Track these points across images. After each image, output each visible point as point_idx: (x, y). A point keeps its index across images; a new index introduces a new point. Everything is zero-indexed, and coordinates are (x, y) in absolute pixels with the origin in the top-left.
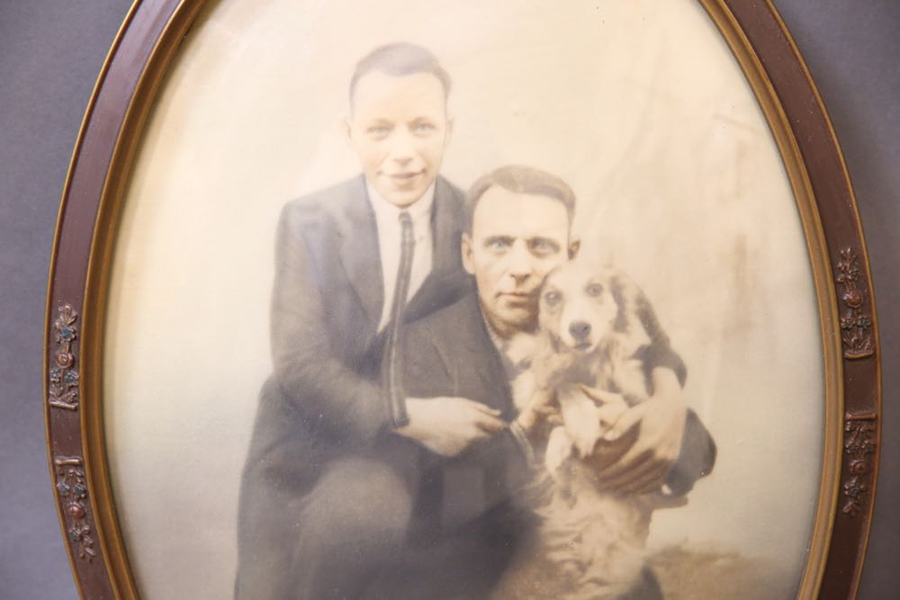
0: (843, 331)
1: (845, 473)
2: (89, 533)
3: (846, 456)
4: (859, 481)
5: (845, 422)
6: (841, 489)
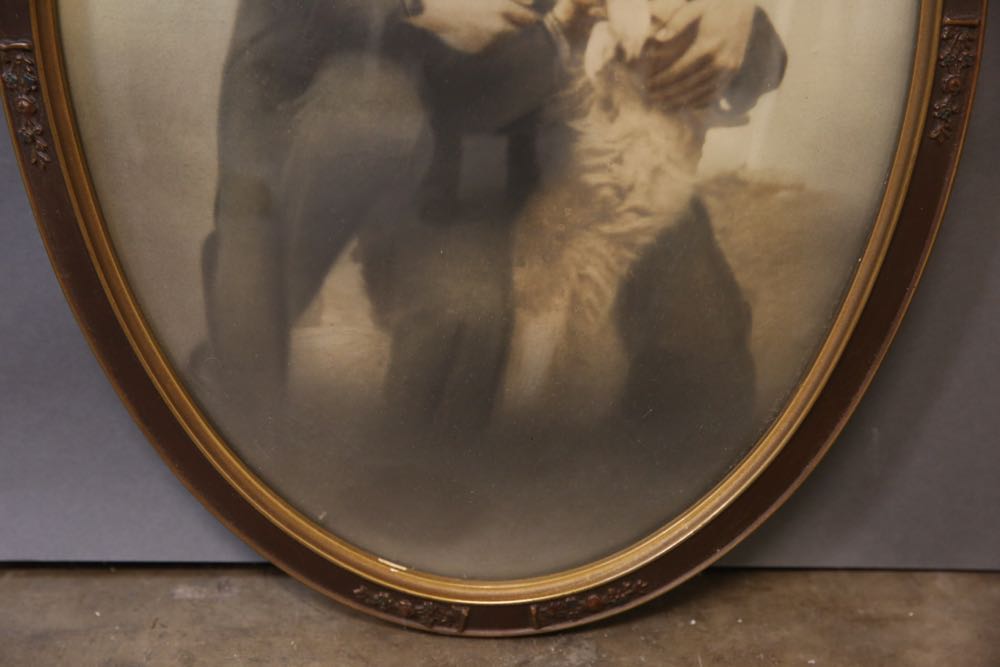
1: (937, 90)
2: (42, 134)
3: (941, 68)
4: (952, 102)
5: (942, 26)
6: (931, 108)
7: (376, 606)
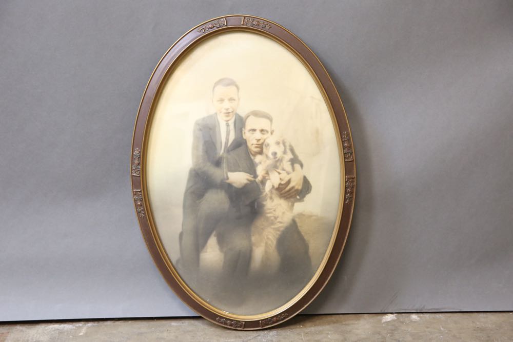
0: (344, 154)
1: (346, 193)
2: (143, 210)
3: (346, 188)
4: (350, 195)
5: (346, 178)
6: (345, 197)
7: (222, 323)
